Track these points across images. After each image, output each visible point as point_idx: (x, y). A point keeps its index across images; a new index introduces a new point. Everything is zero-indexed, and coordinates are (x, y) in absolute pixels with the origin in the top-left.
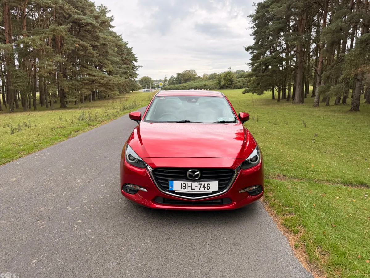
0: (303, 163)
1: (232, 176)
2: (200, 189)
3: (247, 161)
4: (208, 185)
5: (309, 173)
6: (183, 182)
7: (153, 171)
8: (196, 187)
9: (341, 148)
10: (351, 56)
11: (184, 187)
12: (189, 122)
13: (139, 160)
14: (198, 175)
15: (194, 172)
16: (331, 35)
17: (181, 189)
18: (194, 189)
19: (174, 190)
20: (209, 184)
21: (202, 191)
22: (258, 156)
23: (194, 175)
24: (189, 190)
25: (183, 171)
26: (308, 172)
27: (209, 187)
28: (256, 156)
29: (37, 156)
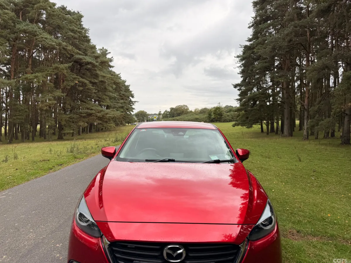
0: (316, 211)
1: (236, 254)
3: (258, 227)
5: (328, 227)
12: (173, 161)
14: (181, 254)
15: (175, 250)
22: (273, 217)
23: (175, 255)
25: (158, 247)
26: (326, 225)
28: (270, 218)
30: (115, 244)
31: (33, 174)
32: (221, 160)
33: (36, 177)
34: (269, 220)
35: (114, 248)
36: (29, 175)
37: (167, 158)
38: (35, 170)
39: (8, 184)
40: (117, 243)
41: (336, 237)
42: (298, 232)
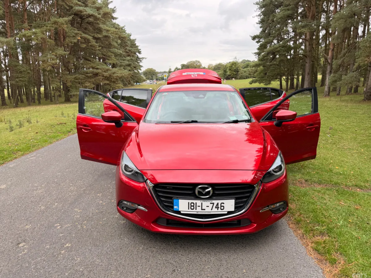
1: (252, 192)
2: (212, 210)
4: (222, 205)
5: (334, 177)
6: (190, 201)
7: (153, 187)
8: (207, 206)
9: (360, 143)
10: (366, 42)
11: (192, 206)
12: (196, 122)
13: (137, 173)
14: (209, 192)
15: (204, 189)
16: (344, 20)
17: (189, 209)
18: (205, 210)
19: (180, 210)
20: (224, 203)
21: (215, 211)
23: (204, 193)
24: (198, 211)
25: (191, 187)
26: (332, 175)
27: (223, 206)
29: (32, 157)
30: (158, 186)
31: (54, 137)
32: (239, 120)
33: (58, 140)
34: (280, 168)
35: (157, 189)
36: (50, 138)
37: (190, 120)
38: (55, 133)
39: (34, 146)
40: (160, 185)
41: (339, 184)
42: (306, 181)
